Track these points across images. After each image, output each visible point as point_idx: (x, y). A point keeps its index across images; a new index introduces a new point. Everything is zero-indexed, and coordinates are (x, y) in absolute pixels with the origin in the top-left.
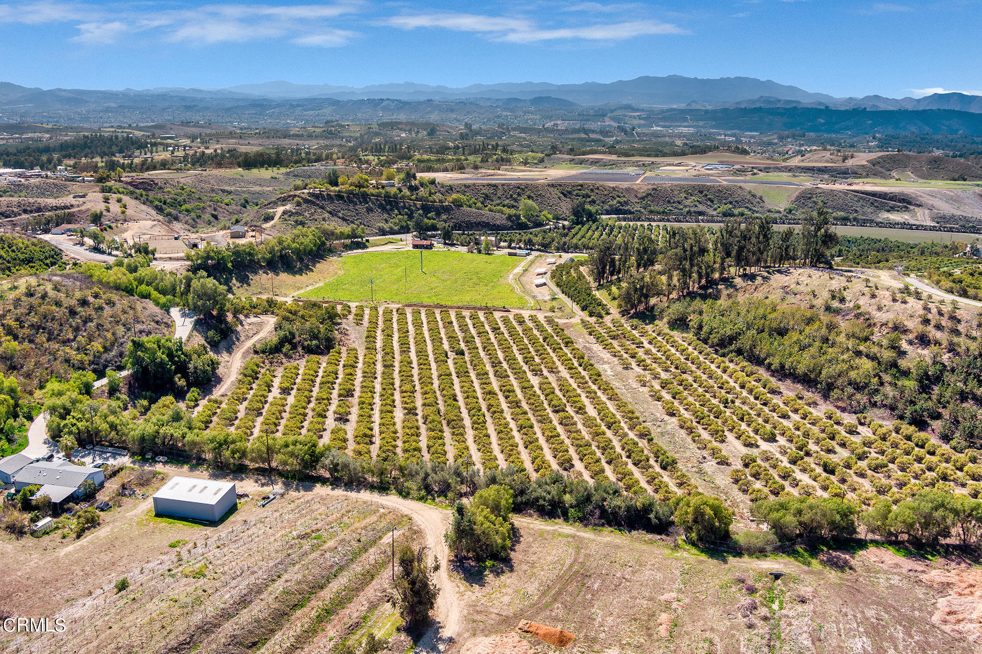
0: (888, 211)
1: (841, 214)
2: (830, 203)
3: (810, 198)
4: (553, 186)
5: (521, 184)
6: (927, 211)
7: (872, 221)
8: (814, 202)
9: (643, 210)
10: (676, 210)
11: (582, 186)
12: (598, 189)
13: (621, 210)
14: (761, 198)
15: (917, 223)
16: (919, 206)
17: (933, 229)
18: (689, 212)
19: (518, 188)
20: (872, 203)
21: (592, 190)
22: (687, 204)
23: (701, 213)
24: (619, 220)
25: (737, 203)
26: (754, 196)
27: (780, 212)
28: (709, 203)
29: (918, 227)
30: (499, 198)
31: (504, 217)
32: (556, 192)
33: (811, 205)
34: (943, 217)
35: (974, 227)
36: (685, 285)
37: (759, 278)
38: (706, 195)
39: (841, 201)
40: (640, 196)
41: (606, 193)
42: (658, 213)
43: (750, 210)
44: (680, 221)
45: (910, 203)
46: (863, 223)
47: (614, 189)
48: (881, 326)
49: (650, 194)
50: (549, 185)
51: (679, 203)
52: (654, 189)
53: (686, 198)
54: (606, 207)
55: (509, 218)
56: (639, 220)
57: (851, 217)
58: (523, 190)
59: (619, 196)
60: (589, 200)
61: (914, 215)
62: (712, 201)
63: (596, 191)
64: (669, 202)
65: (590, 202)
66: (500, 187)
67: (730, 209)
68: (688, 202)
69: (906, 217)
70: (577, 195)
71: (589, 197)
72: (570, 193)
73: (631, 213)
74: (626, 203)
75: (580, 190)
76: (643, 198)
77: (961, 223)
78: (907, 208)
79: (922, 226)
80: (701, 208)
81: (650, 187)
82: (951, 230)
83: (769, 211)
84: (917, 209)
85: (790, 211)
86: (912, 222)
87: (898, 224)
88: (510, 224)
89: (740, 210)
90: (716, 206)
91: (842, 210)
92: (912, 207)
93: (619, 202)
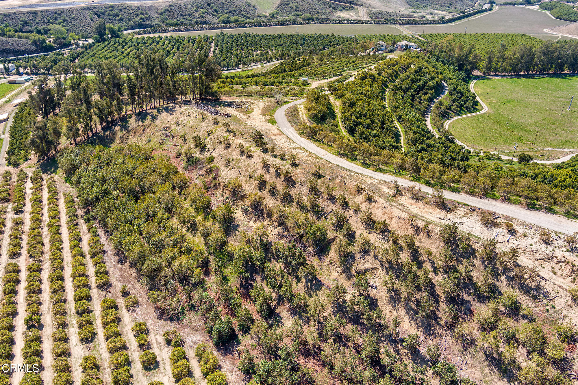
0: (341, 10)
1: (308, 15)
2: (301, 7)
3: (288, 4)
4: (88, 8)
5: (58, 10)
6: (365, 9)
7: (327, 19)
8: (290, 7)
9: (161, 23)
10: (187, 22)
11: (113, 7)
12: (126, 8)
13: (143, 25)
14: (254, 7)
15: (358, 18)
16: (361, 5)
17: (367, 22)
18: (197, 23)
19: (56, 13)
20: (330, 6)
21: (121, 10)
22: (196, 15)
23: (206, 23)
24: (139, 33)
25: (235, 12)
26: (249, 5)
27: (266, 16)
28: (214, 13)
29: (358, 22)
30: (38, 23)
31: (30, 42)
32: (89, 14)
33: (288, 10)
34: (375, 13)
35: (393, 19)
36: (88, 128)
37: (149, 117)
38: (213, 7)
39: (308, 6)
40: (159, 11)
41: (132, 11)
42: (172, 25)
43: (244, 16)
44: (189, 30)
45: (355, 4)
46: (321, 21)
47: (138, 8)
48: (225, 187)
49: (168, 10)
50: (84, 9)
51: (190, 15)
52: (170, 6)
53: (196, 11)
54: (131, 23)
55: (35, 43)
56: (156, 32)
57: (314, 17)
58: (60, 15)
59: (142, 14)
60: (118, 18)
61: (357, 14)
62: (217, 12)
63: (124, 10)
64: (182, 15)
65: (119, 20)
66: (39, 14)
67: (228, 18)
68: (196, 14)
69: (352, 14)
70: (109, 15)
71: (118, 16)
72: (103, 13)
73: (151, 26)
74: (148, 19)
75: (111, 10)
76: (161, 14)
77: (385, 17)
78: (352, 7)
79: (360, 21)
80: (207, 18)
81: (168, 4)
82: (378, 23)
83: (259, 16)
84: (359, 8)
85: (273, 15)
86: (355, 18)
87: (345, 20)
88: (35, 48)
89: (235, 17)
90: (219, 15)
91: (309, 12)
92: (356, 7)
93: (142, 19)
